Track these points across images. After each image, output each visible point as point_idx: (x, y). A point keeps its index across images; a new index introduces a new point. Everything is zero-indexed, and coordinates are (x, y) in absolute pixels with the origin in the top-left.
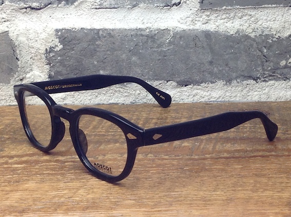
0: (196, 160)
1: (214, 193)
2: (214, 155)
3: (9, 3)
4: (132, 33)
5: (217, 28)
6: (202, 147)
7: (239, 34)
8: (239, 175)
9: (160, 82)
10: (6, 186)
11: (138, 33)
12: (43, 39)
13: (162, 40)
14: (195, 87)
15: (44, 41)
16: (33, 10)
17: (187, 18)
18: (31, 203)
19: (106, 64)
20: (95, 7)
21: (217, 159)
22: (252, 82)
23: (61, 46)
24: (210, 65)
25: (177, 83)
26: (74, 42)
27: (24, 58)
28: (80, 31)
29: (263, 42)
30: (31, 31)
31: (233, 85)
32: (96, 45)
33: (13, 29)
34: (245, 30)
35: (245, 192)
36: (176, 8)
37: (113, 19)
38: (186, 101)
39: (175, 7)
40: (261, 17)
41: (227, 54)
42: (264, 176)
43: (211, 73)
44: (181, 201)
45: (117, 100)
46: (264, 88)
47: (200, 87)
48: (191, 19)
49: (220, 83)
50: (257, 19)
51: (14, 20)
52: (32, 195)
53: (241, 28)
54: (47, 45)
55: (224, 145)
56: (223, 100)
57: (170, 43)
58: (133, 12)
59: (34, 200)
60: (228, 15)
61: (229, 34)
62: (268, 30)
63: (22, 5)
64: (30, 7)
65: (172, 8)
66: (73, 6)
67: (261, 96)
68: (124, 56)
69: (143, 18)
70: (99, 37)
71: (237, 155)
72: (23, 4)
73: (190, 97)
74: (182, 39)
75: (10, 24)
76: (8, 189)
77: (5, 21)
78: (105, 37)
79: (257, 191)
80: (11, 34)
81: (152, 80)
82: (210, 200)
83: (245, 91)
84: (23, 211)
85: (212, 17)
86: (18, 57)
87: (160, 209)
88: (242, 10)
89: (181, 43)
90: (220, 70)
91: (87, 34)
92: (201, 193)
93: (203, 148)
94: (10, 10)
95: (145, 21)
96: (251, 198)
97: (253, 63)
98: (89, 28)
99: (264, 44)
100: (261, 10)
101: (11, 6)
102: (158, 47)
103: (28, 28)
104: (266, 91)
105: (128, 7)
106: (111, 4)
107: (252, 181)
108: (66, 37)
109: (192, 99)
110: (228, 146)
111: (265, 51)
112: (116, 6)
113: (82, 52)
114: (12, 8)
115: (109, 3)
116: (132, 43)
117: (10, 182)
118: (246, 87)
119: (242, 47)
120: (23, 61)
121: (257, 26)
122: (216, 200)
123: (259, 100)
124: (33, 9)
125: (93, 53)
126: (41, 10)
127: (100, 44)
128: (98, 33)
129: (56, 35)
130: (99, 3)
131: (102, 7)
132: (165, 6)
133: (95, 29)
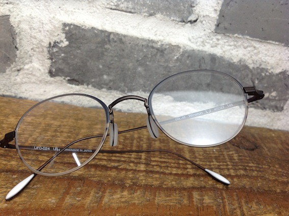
4: (144, 44)
5: (223, 54)
11: (149, 45)
12: (48, 31)
15: (48, 34)
17: (199, 37)
20: (111, 7)
23: (66, 43)
25: (174, 98)
26: (82, 41)
28: (90, 30)
32: (105, 48)
34: (246, 60)
36: (190, 25)
37: (126, 24)
48: (202, 40)
51: (18, 4)
53: (244, 57)
54: (52, 38)
57: (178, 60)
58: (148, 21)
60: (235, 43)
61: (232, 62)
62: (265, 64)
68: (131, 65)
69: (156, 29)
70: (109, 41)
74: (190, 58)
75: (13, 8)
77: (7, 3)
78: (115, 42)
80: (12, 20)
85: (220, 42)
86: (17, 46)
91: (96, 35)
95: (158, 33)
98: (100, 28)
100: (265, 45)
102: (164, 62)
106: (127, 8)
108: (74, 33)
112: (133, 11)
113: (89, 53)
115: (126, 6)
116: (141, 54)
120: (23, 51)
127: (109, 48)
128: (109, 36)
129: (63, 29)
130: (116, 4)
131: (118, 8)
132: (181, 22)
133: (106, 31)
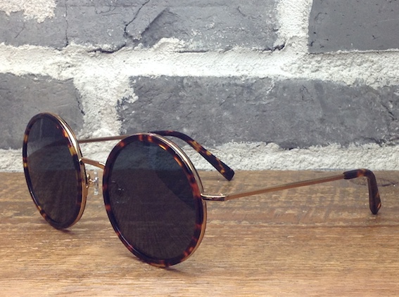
0: (303, 228)
1: (326, 263)
2: (326, 224)
3: (75, 45)
4: (224, 83)
5: (330, 77)
6: (311, 214)
7: (358, 85)
8: (360, 245)
9: (258, 143)
10: (63, 250)
11: (231, 82)
12: (114, 89)
13: (260, 91)
14: (302, 150)
15: (115, 91)
16: (104, 54)
17: (292, 64)
18: (94, 268)
19: (191, 120)
20: (179, 50)
21: (331, 227)
22: (375, 145)
23: (136, 98)
24: (321, 123)
25: (280, 145)
26: (152, 92)
27: (91, 111)
28: (160, 79)
29: (389, 94)
30: (100, 79)
31: (350, 148)
32: (179, 96)
33: (78, 76)
34: (365, 79)
35: (367, 263)
36: (279, 52)
37: (201, 65)
38: (291, 168)
39: (277, 51)
40: (386, 64)
41: (342, 110)
42: (392, 246)
43: (322, 133)
44: (284, 270)
45: (203, 165)
46: (390, 154)
47: (308, 151)
48: (297, 66)
49: (334, 147)
50: (381, 66)
51: (80, 65)
52: (94, 260)
53: (361, 77)
54: (119, 95)
55: (340, 213)
56: (338, 167)
57: (271, 94)
58: (225, 57)
59: (97, 265)
60: (344, 61)
61: (345, 85)
62: (395, 80)
63: (91, 47)
64: (100, 50)
65: (274, 52)
66: (152, 49)
67: (387, 164)
68: (213, 110)
69: (237, 64)
70: (183, 87)
71: (356, 224)
72: (91, 45)
73: (296, 163)
74: (286, 90)
75: (75, 70)
76: (65, 253)
77: (69, 67)
78: (190, 87)
79: (383, 261)
80: (76, 82)
81: (248, 141)
82: (321, 270)
83: (365, 157)
84: (83, 276)
85: (324, 64)
86: (84, 110)
87: (257, 278)
88: (361, 55)
89: (285, 95)
90: (334, 130)
91: (168, 83)
92: (310, 262)
93: (312, 216)
94: (76, 53)
95: (240, 68)
96: (375, 269)
97: (375, 121)
98: (171, 75)
99: (390, 98)
100: (385, 55)
101: (78, 48)
102: (255, 100)
103: (97, 75)
104: (393, 157)
105: (219, 50)
106: (198, 47)
107: (376, 252)
108: (143, 86)
109: (298, 166)
110: (345, 215)
111: (391, 106)
112: (204, 49)
113: (162, 105)
114: (78, 50)
115: (196, 45)
116: (223, 95)
117: (68, 246)
118: (367, 152)
119: (362, 101)
120: (90, 115)
121: (381, 75)
122: (329, 270)
123: (384, 168)
124: (103, 52)
125: (175, 106)
126: (113, 54)
127: (184, 95)
128: (182, 82)
129: (131, 83)
130: (184, 45)
131: (187, 49)
132: (265, 50)
133: (178, 77)
